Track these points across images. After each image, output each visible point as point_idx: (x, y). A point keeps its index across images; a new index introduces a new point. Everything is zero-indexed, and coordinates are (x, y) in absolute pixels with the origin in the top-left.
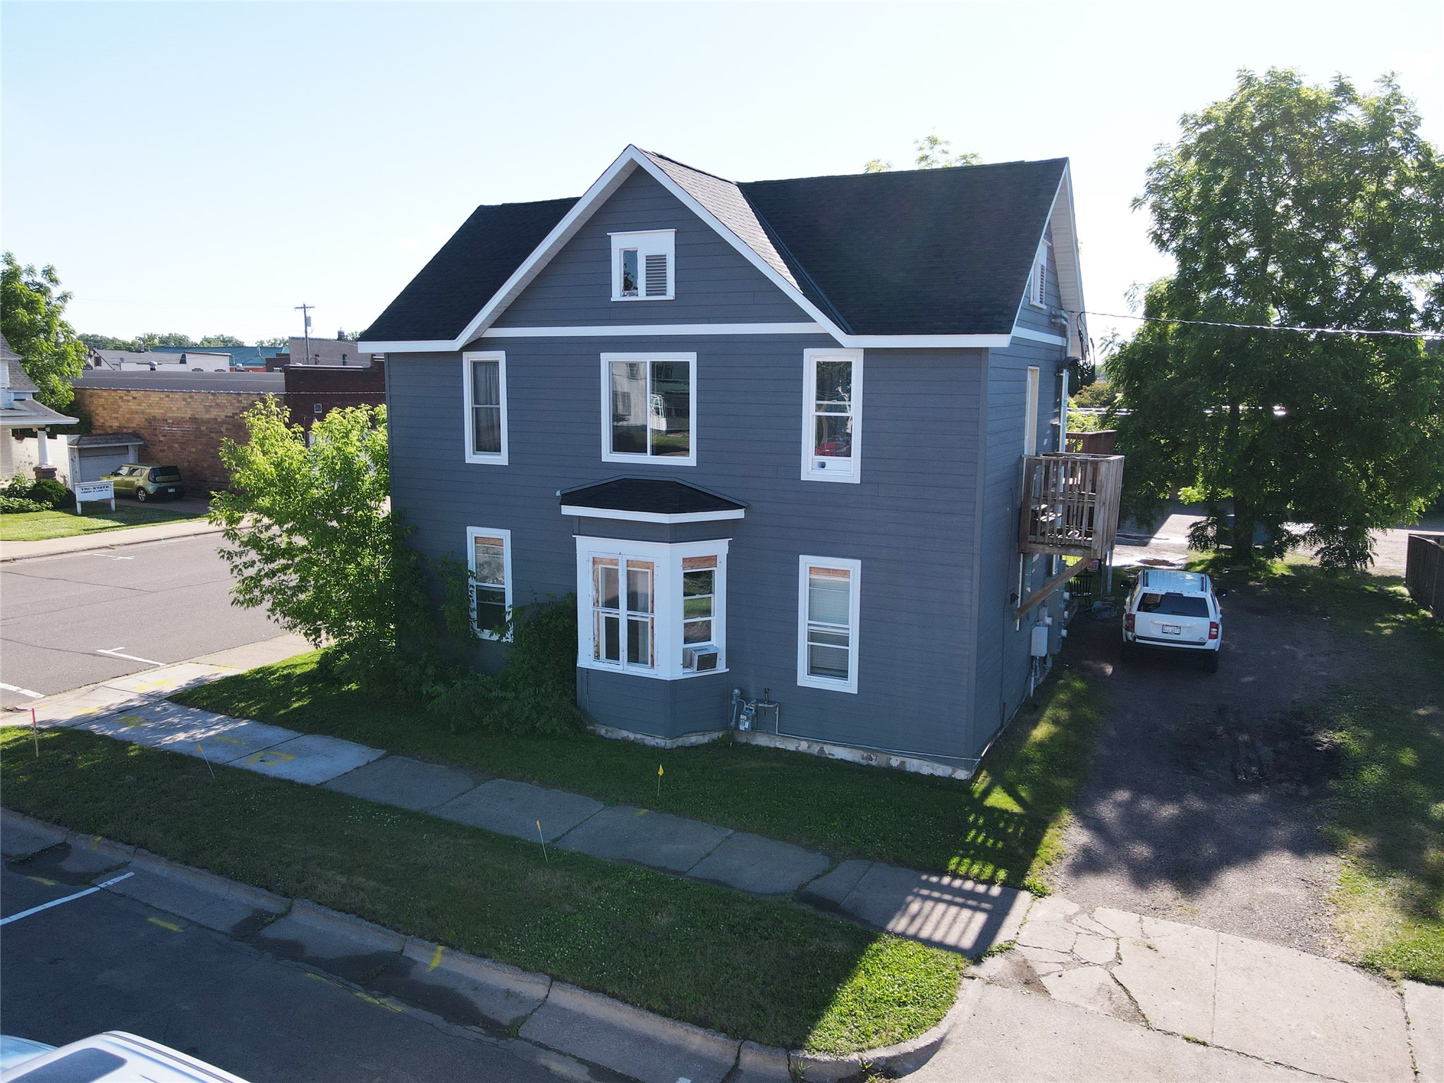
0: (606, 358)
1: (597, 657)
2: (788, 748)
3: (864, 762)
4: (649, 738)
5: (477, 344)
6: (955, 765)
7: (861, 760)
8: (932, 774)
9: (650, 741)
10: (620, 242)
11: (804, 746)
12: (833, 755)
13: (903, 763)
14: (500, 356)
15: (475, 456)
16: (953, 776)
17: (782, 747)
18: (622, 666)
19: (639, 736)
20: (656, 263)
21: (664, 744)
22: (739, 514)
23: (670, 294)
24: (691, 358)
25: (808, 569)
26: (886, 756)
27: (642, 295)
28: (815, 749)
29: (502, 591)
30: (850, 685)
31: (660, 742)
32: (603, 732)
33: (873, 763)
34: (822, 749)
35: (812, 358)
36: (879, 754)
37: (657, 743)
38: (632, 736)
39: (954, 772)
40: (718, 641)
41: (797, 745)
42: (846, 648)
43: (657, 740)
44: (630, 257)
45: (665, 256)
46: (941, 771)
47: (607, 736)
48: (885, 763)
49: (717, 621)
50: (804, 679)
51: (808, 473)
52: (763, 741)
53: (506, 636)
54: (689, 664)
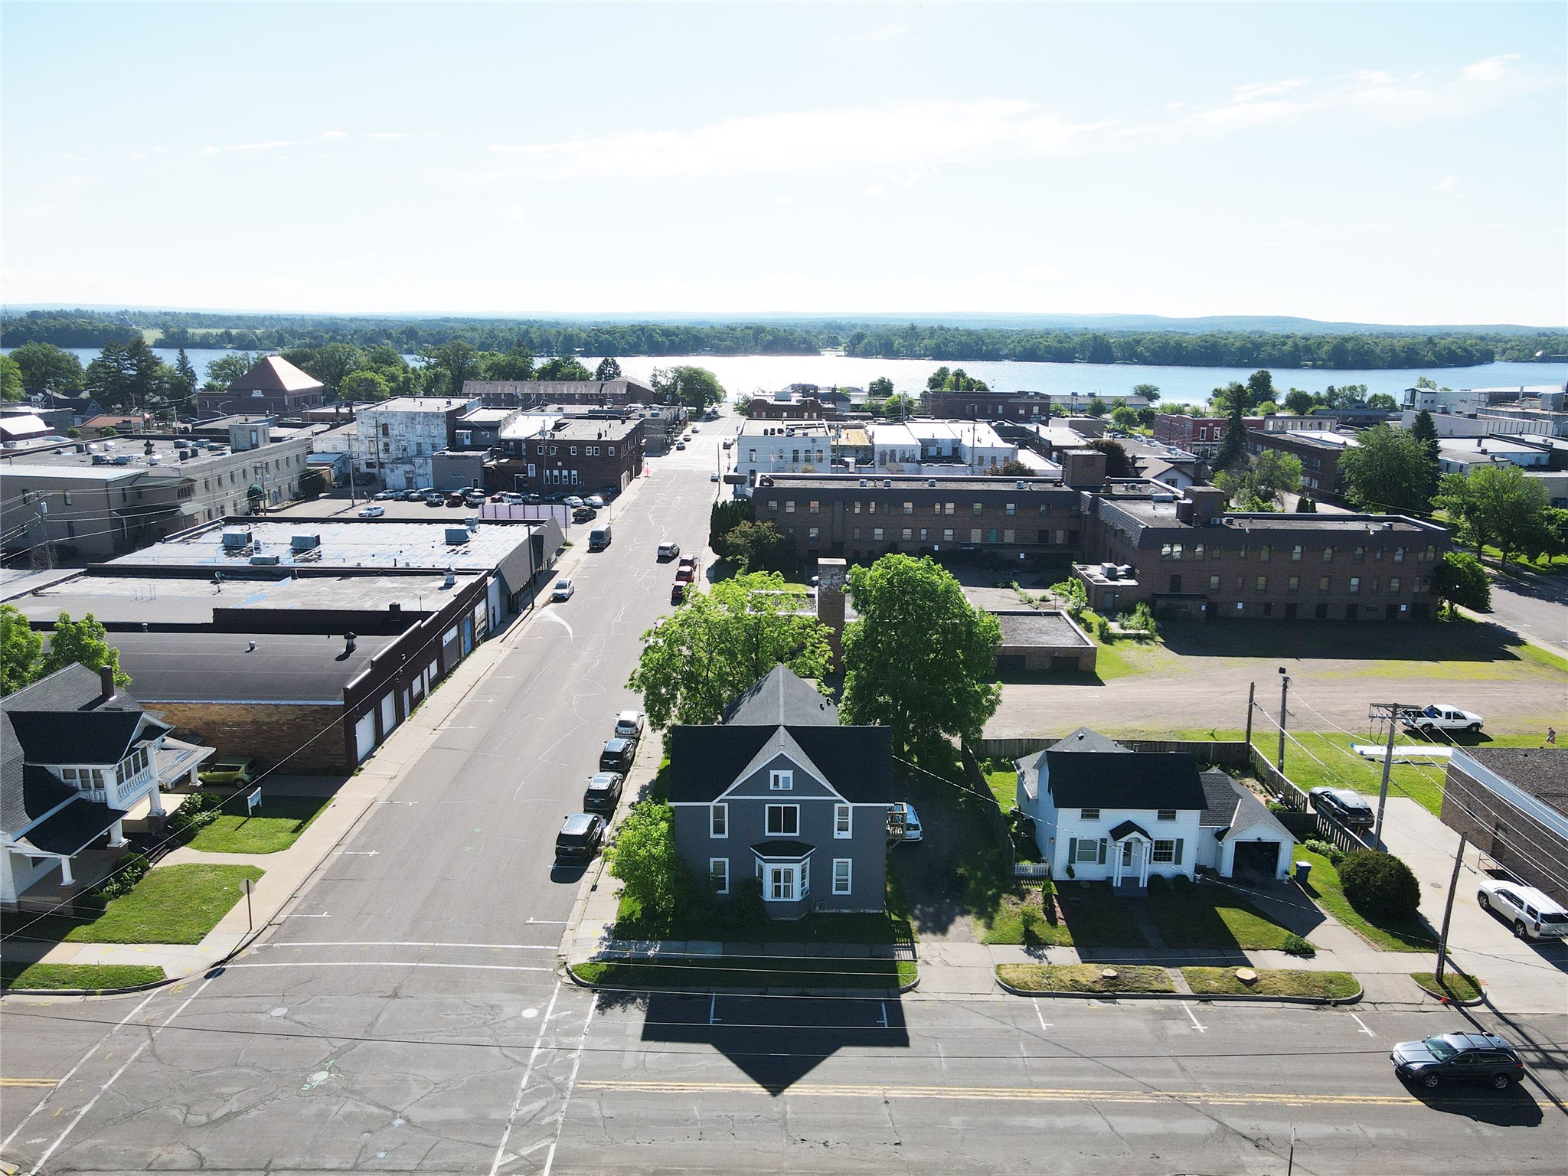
0: (767, 806)
1: (772, 897)
2: (829, 912)
3: (852, 912)
6: (879, 909)
8: (873, 912)
10: (773, 773)
11: (834, 911)
12: (843, 912)
13: (864, 911)
14: (726, 805)
15: (714, 835)
16: (879, 912)
17: (827, 912)
18: (782, 899)
19: (785, 919)
20: (786, 779)
22: (814, 850)
23: (791, 788)
24: (798, 806)
25: (836, 862)
26: (859, 910)
27: (781, 788)
28: (838, 911)
29: (725, 878)
30: (849, 892)
31: (795, 919)
33: (855, 912)
34: (840, 911)
35: (837, 806)
36: (857, 910)
40: (807, 885)
41: (832, 911)
42: (848, 882)
43: (793, 919)
44: (776, 777)
45: (789, 778)
46: (875, 911)
48: (858, 912)
49: (807, 881)
50: (834, 892)
51: (836, 836)
52: (820, 911)
53: (727, 891)
54: (802, 894)
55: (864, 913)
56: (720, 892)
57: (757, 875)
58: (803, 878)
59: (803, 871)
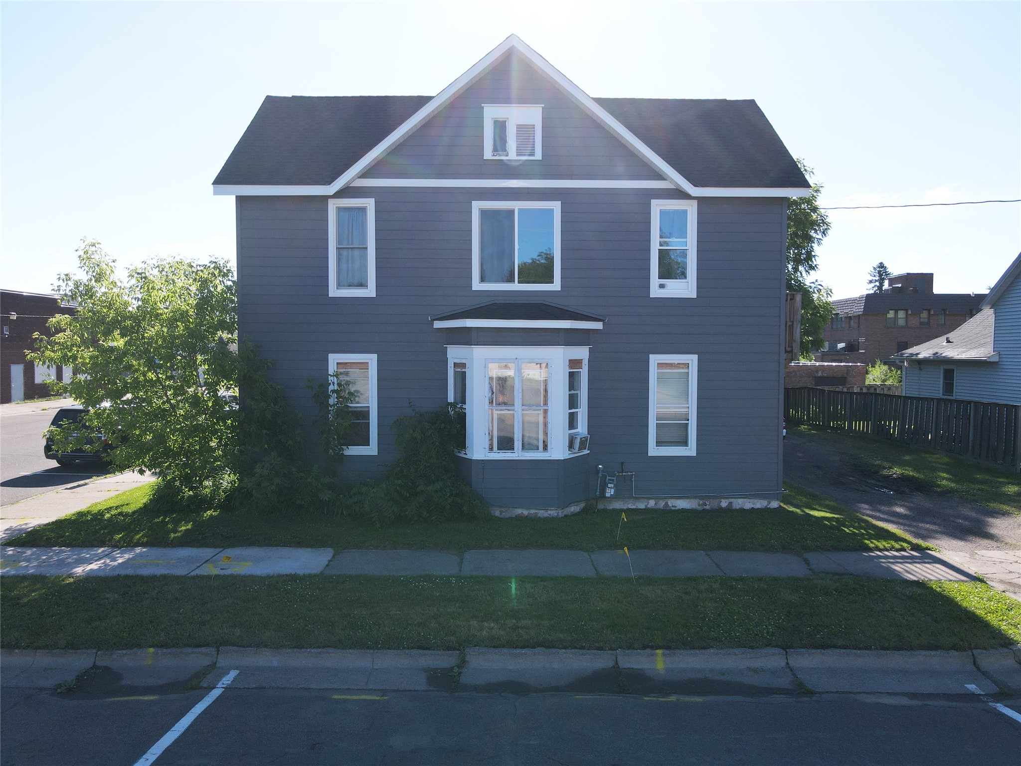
0: (477, 206)
1: (491, 449)
2: (639, 507)
3: (700, 508)
4: (542, 511)
5: (346, 192)
6: (769, 497)
7: (698, 507)
8: (753, 508)
9: (542, 514)
10: (491, 113)
11: (652, 504)
12: (675, 507)
13: (730, 503)
14: (369, 204)
15: (338, 291)
16: (768, 507)
17: (634, 507)
18: (517, 454)
19: (532, 511)
20: (525, 131)
21: (556, 514)
22: (598, 326)
23: (538, 156)
24: (556, 206)
25: (656, 364)
26: (718, 500)
27: (512, 155)
28: (661, 504)
29: (367, 409)
30: (690, 450)
31: (553, 513)
32: (497, 513)
33: (708, 507)
34: (666, 504)
35: (659, 207)
36: (711, 500)
37: (550, 515)
38: (526, 512)
39: (769, 503)
40: (582, 428)
41: (646, 504)
42: (687, 422)
43: (550, 512)
44: (500, 127)
45: (534, 125)
46: (759, 504)
47: (502, 516)
48: (716, 506)
49: (582, 412)
50: (654, 450)
51: (655, 292)
52: (618, 505)
53: (371, 449)
54: (571, 446)
55: (729, 510)
56: (354, 451)
57: (451, 398)
58: (573, 402)
59: (573, 378)
